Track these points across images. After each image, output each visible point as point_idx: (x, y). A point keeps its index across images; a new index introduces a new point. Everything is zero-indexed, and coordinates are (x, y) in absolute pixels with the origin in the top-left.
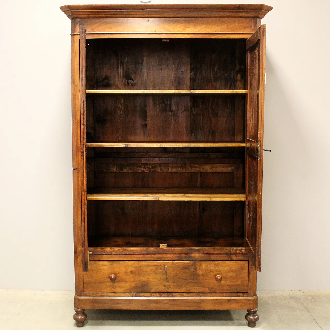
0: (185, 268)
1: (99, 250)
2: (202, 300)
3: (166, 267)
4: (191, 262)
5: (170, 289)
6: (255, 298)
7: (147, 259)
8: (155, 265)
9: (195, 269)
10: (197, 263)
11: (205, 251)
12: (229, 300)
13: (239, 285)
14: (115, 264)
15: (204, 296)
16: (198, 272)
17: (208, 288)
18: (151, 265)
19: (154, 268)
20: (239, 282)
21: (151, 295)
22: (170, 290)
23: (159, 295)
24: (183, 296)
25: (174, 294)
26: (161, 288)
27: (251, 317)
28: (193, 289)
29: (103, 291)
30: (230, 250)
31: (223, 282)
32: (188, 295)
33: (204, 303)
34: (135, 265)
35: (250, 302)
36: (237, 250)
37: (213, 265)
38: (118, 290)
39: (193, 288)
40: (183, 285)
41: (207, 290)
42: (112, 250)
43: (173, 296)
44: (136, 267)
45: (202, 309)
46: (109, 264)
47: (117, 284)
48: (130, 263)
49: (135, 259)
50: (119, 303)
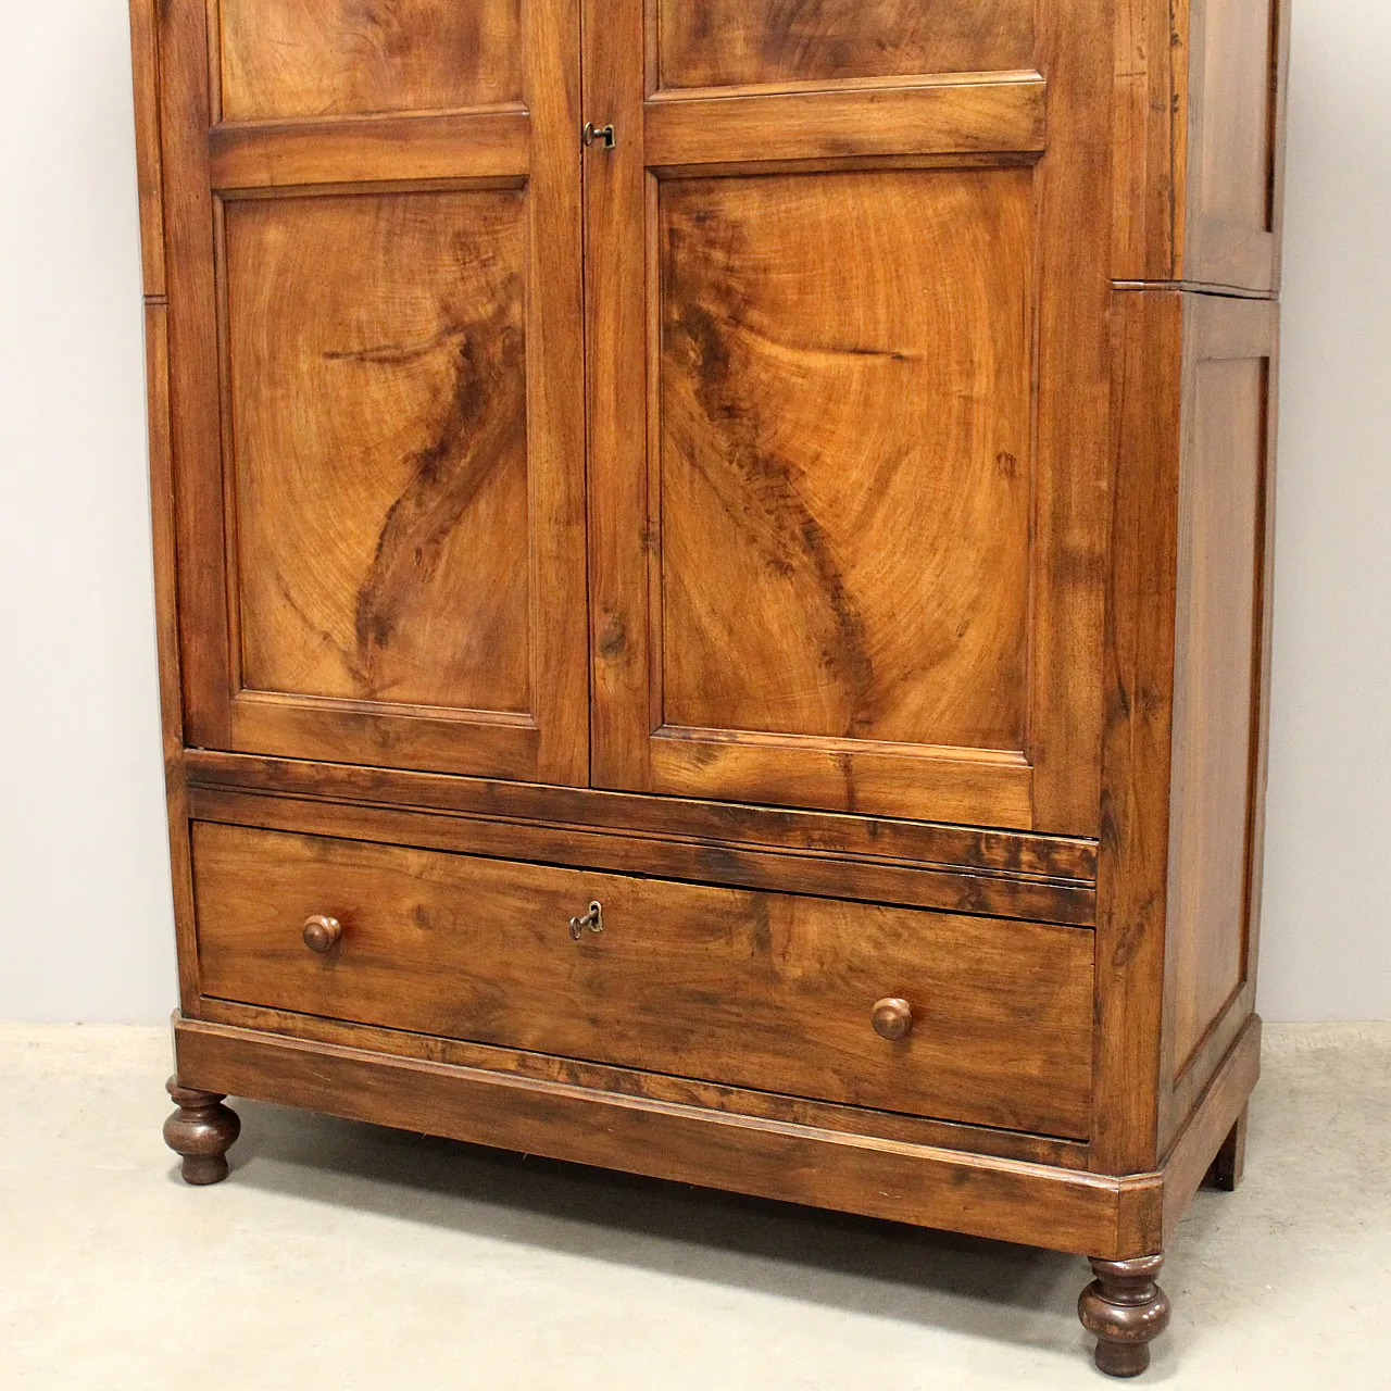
0: (701, 927)
1: (260, 767)
2: (801, 1144)
3: (594, 907)
4: (738, 894)
5: (625, 1044)
6: (1139, 1186)
7: (495, 847)
8: (538, 891)
9: (762, 941)
10: (775, 906)
11: (817, 834)
12: (962, 1174)
13: (1031, 1081)
14: (339, 854)
15: (816, 1122)
16: (777, 960)
17: (835, 1071)
18: (516, 888)
19: (531, 906)
20: (1033, 1067)
21: (523, 1067)
22: (624, 1053)
23: (562, 1077)
24: (695, 1101)
25: (651, 1082)
26: (578, 1035)
27: (1120, 1314)
28: (752, 1066)
29: (287, 1004)
30: (969, 842)
31: (924, 1051)
32: (724, 1099)
33: (809, 1165)
34: (436, 876)
35: (1092, 1207)
36: (1018, 850)
37: (872, 931)
38: (354, 1007)
39: (754, 1058)
40: (692, 1032)
41: (835, 1087)
42: (322, 776)
43: (637, 1091)
44: (439, 888)
45: (803, 1201)
46: (308, 853)
47: (346, 975)
48: (414, 860)
49: (435, 841)
50: (360, 1087)
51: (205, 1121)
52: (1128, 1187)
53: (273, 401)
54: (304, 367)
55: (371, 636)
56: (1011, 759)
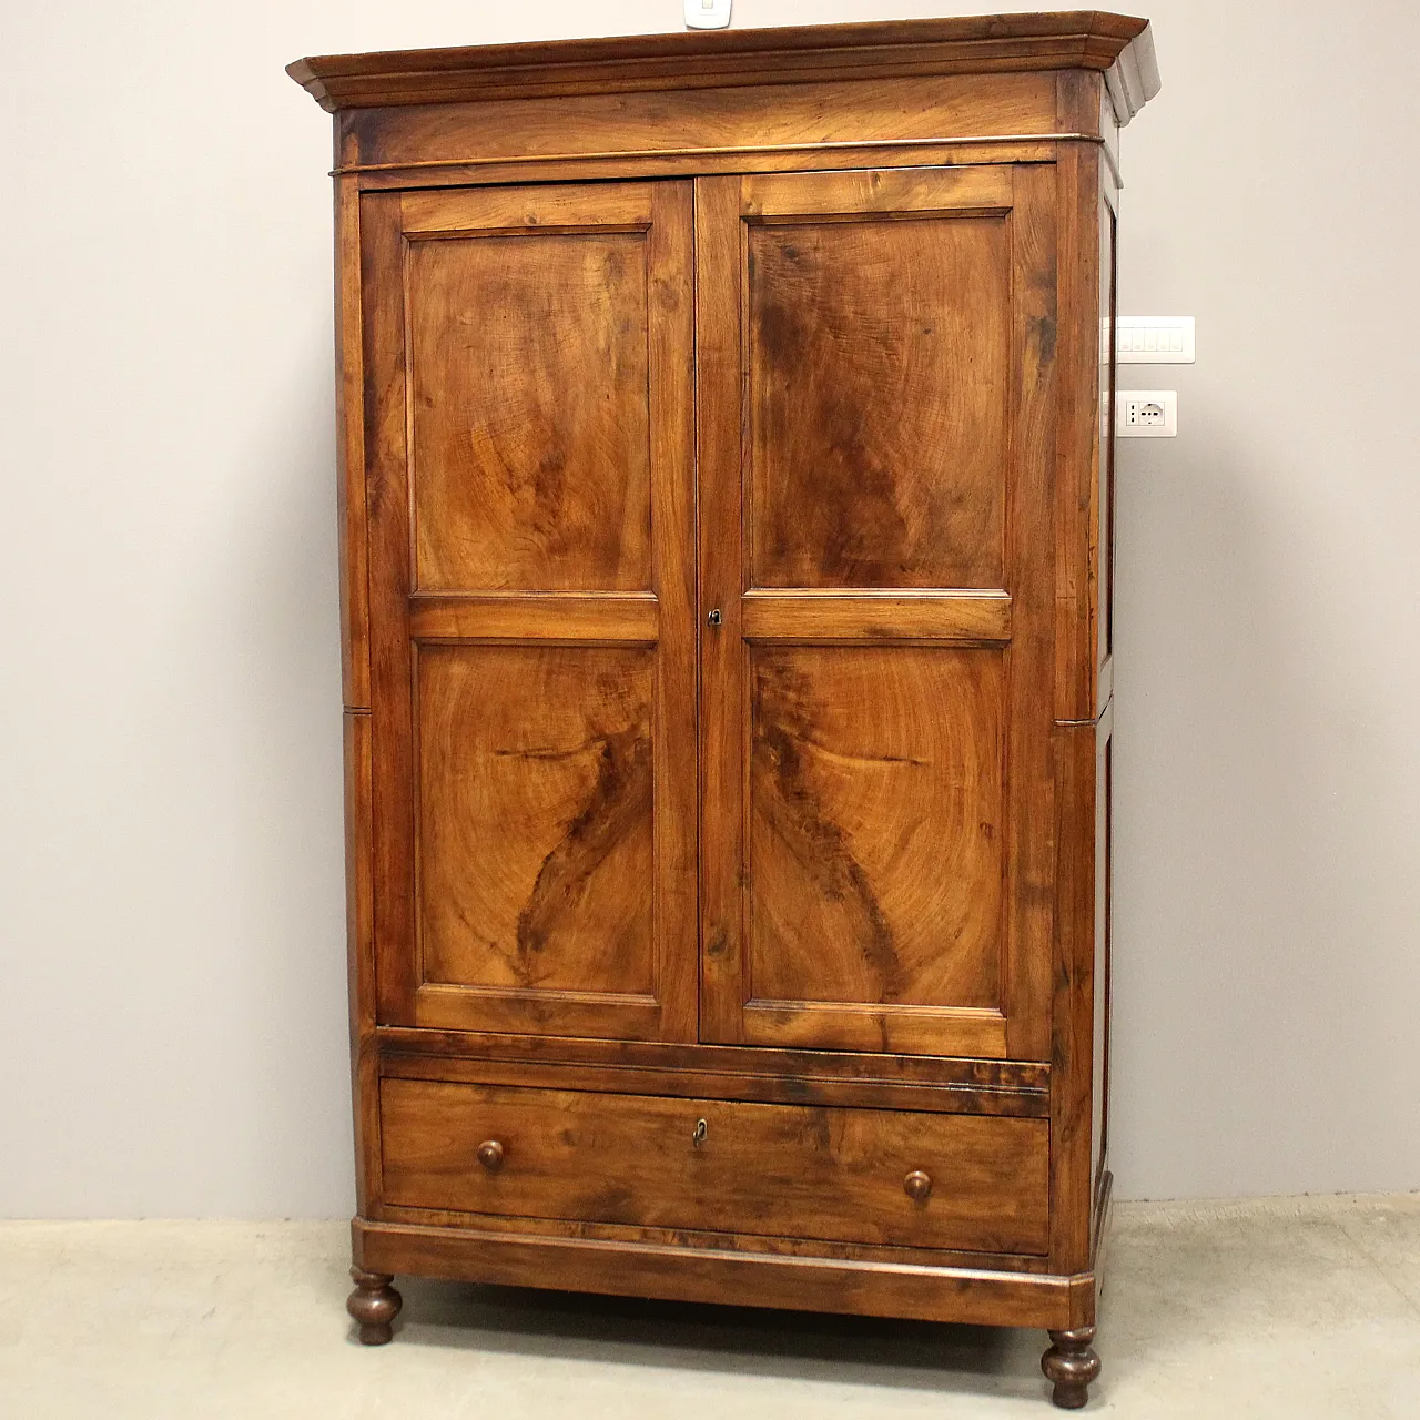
0: (780, 1133)
1: (441, 1037)
2: (852, 1272)
3: (702, 1123)
4: (806, 1110)
5: (721, 1217)
6: (1081, 1282)
7: (628, 1087)
8: (659, 1115)
9: (824, 1140)
10: (833, 1116)
11: (862, 1068)
12: (965, 1283)
13: (1009, 1219)
14: (502, 1097)
15: (861, 1258)
16: (834, 1152)
17: (875, 1223)
18: (640, 1114)
19: (653, 1126)
20: (1010, 1209)
21: (645, 1238)
22: (722, 1221)
23: (676, 1241)
24: (774, 1251)
25: (740, 1240)
26: (687, 1212)
27: (1068, 1366)
28: (814, 1224)
29: (457, 1205)
30: (967, 1067)
31: (937, 1205)
32: (796, 1248)
33: (859, 1287)
34: (581, 1108)
35: (1052, 1297)
36: (999, 1072)
37: (900, 1128)
38: (512, 1205)
39: (817, 1218)
40: (772, 1204)
41: (873, 1232)
42: (491, 1043)
43: (732, 1247)
44: (582, 1116)
45: (854, 1312)
46: (478, 1098)
47: (506, 1182)
48: (563, 1099)
49: (579, 1085)
50: (519, 1262)
51: (379, 1297)
52: (1074, 1283)
53: (454, 783)
54: (480, 760)
55: (530, 945)
56: (992, 1013)
